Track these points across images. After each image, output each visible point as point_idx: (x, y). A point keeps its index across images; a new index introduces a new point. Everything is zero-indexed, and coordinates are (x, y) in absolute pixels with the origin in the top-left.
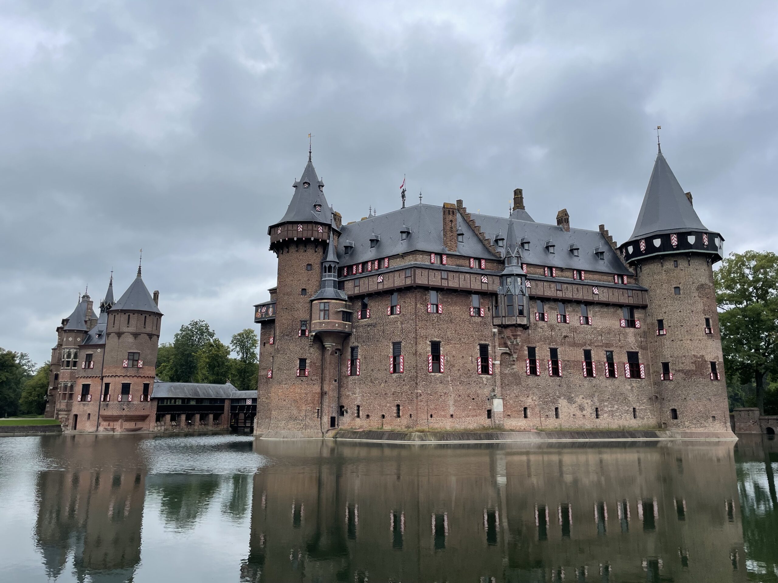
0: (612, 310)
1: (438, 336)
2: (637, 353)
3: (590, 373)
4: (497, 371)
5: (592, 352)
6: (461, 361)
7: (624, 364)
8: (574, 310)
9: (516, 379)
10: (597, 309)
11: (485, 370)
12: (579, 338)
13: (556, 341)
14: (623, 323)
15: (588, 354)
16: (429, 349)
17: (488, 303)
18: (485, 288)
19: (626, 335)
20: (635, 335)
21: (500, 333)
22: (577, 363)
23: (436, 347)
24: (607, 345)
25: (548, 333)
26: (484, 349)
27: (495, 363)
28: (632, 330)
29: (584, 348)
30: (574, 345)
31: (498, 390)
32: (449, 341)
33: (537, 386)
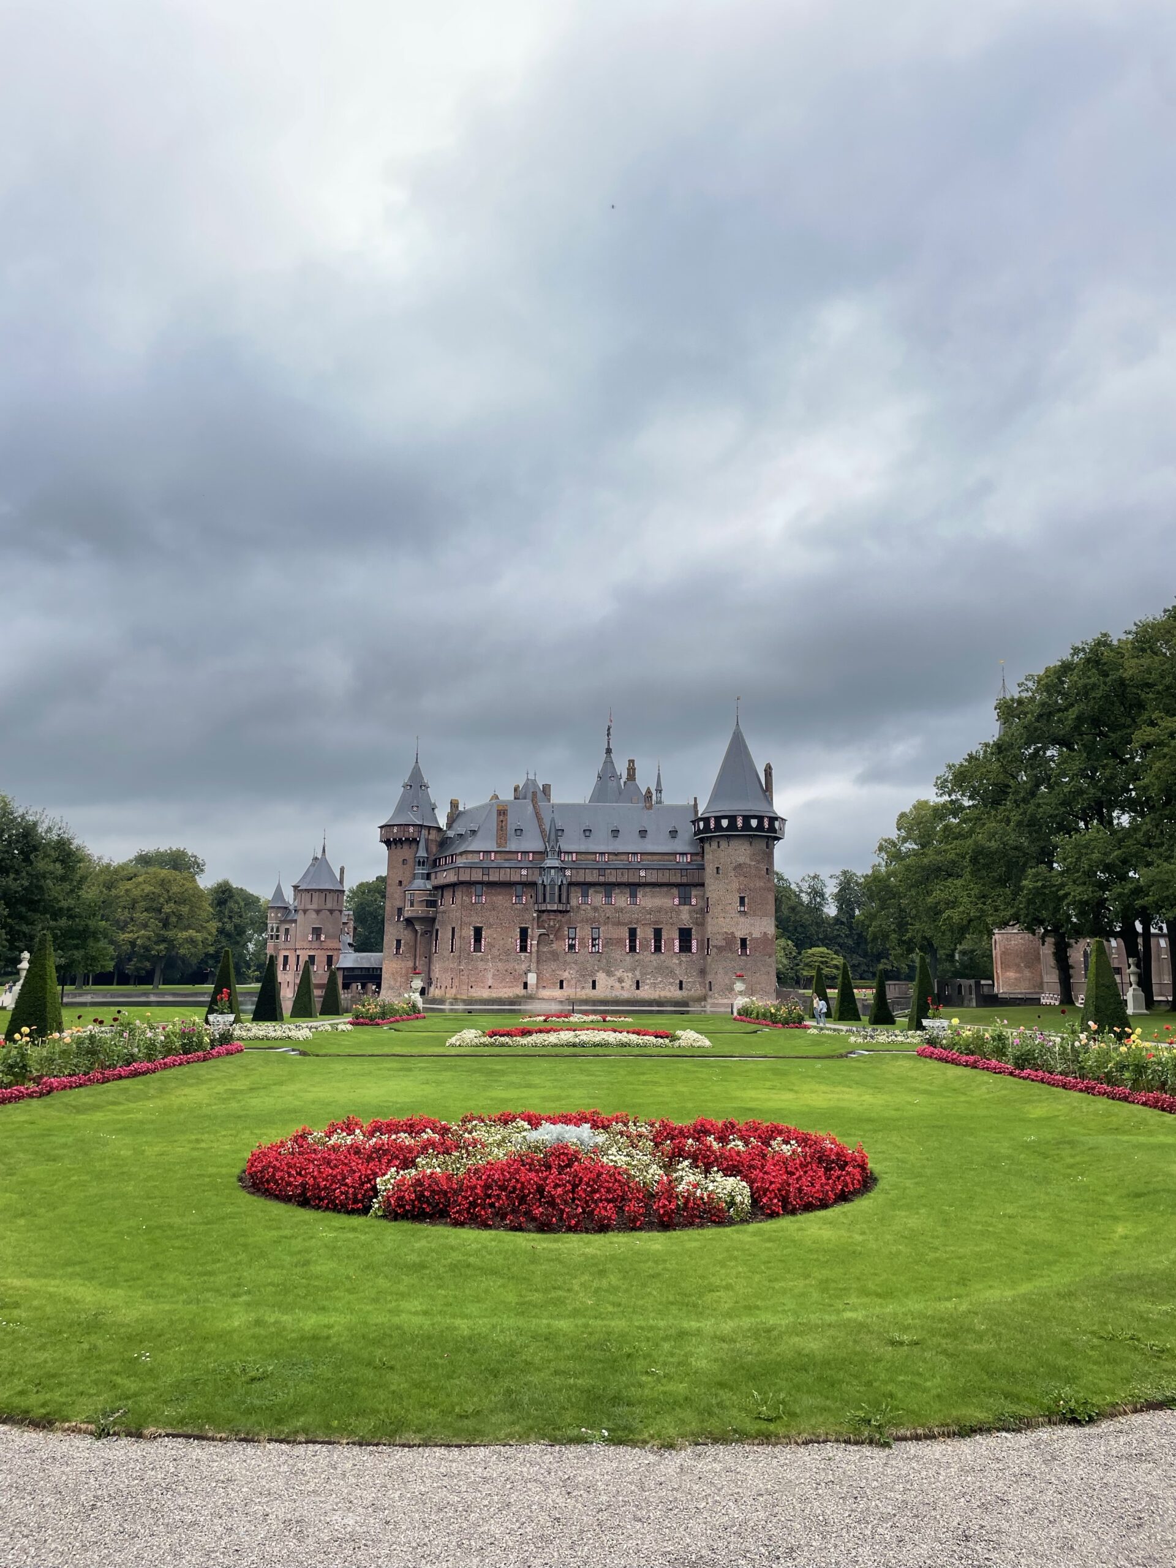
0: (665, 889)
1: (480, 923)
2: (691, 929)
3: (633, 949)
4: (534, 949)
5: (638, 930)
6: (502, 942)
7: (673, 940)
8: (621, 892)
9: (555, 956)
10: (648, 889)
11: (523, 948)
12: (625, 918)
13: (598, 921)
14: (676, 901)
15: (633, 933)
16: (472, 933)
17: (530, 891)
18: (524, 879)
19: (678, 913)
20: (690, 912)
21: (539, 917)
22: (620, 941)
23: (478, 932)
24: (656, 923)
25: (591, 914)
26: (524, 933)
27: (532, 943)
28: (687, 907)
29: (630, 926)
30: (619, 923)
31: (533, 966)
32: (490, 926)
33: (576, 962)
